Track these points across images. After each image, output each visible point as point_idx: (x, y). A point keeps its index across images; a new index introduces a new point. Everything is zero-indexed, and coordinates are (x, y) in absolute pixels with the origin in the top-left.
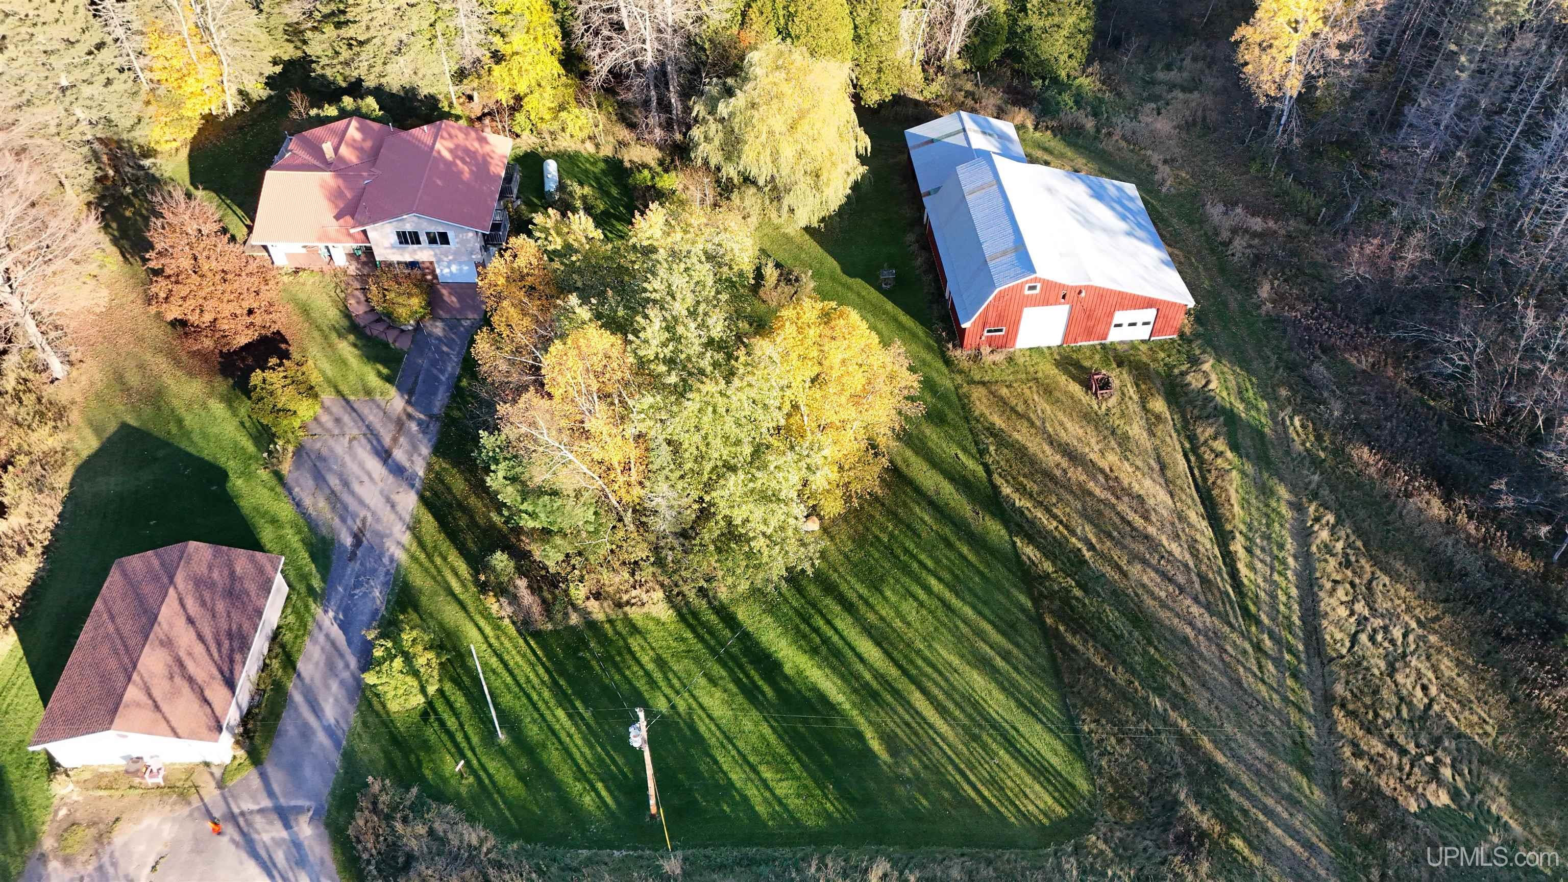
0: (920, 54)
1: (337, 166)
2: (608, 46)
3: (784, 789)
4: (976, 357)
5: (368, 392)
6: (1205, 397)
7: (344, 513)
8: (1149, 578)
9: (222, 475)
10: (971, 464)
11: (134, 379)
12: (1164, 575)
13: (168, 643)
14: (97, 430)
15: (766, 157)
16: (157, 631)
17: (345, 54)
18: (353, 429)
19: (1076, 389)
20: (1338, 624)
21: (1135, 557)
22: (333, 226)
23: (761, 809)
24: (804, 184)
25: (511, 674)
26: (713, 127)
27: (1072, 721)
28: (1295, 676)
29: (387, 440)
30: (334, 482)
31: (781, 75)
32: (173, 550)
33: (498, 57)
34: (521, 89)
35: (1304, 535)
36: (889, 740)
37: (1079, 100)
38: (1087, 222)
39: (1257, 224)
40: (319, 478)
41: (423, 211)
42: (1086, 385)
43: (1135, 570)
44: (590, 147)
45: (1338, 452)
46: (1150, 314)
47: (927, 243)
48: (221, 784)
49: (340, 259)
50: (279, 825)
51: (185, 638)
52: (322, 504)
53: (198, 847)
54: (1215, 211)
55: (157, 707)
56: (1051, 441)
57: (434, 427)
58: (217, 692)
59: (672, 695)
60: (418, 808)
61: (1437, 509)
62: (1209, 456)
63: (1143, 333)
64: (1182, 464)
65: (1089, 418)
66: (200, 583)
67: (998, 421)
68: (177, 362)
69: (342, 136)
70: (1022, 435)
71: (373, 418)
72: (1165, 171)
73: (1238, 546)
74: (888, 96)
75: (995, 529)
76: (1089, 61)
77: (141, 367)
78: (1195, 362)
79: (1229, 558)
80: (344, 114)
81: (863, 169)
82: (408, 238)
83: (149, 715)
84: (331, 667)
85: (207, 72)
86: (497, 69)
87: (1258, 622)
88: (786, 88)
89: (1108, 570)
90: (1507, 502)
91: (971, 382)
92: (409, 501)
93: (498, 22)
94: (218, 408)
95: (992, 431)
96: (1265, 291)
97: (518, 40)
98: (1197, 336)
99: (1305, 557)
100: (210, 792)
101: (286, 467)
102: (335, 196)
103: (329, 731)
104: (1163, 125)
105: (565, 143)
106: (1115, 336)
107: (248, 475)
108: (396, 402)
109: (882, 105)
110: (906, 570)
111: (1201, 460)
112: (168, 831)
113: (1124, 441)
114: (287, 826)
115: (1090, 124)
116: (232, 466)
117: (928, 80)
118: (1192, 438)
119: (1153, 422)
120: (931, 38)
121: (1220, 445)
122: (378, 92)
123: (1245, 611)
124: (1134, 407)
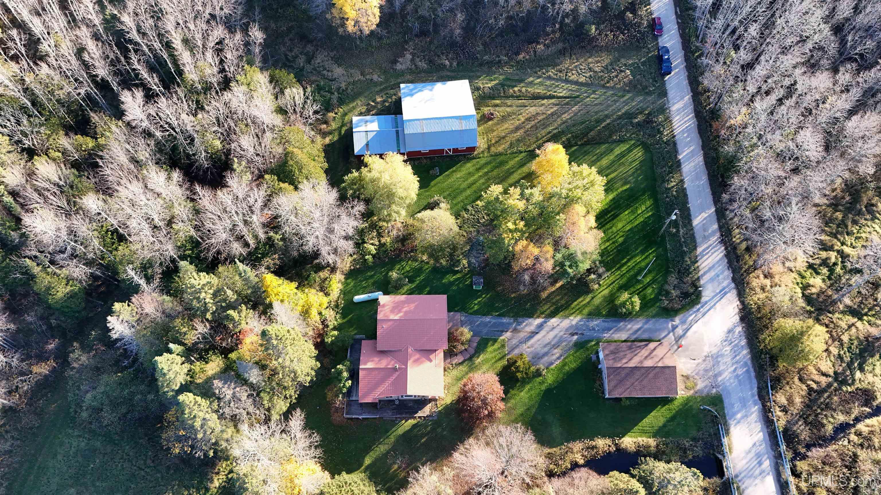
3: (643, 208)
5: (502, 346)
7: (561, 341)
12: (565, 113)
13: (641, 362)
16: (639, 365)
20: (579, 78)
21: (559, 118)
23: (650, 213)
25: (614, 282)
27: (615, 141)
29: (526, 335)
35: (550, 78)
36: (625, 184)
40: (544, 354)
50: (677, 329)
51: (637, 359)
52: (556, 351)
55: (662, 358)
57: (520, 320)
59: (619, 236)
60: (668, 293)
73: (553, 94)
79: (558, 97)
87: (579, 95)
99: (558, 80)
108: (507, 336)
114: (677, 326)
123: (576, 97)
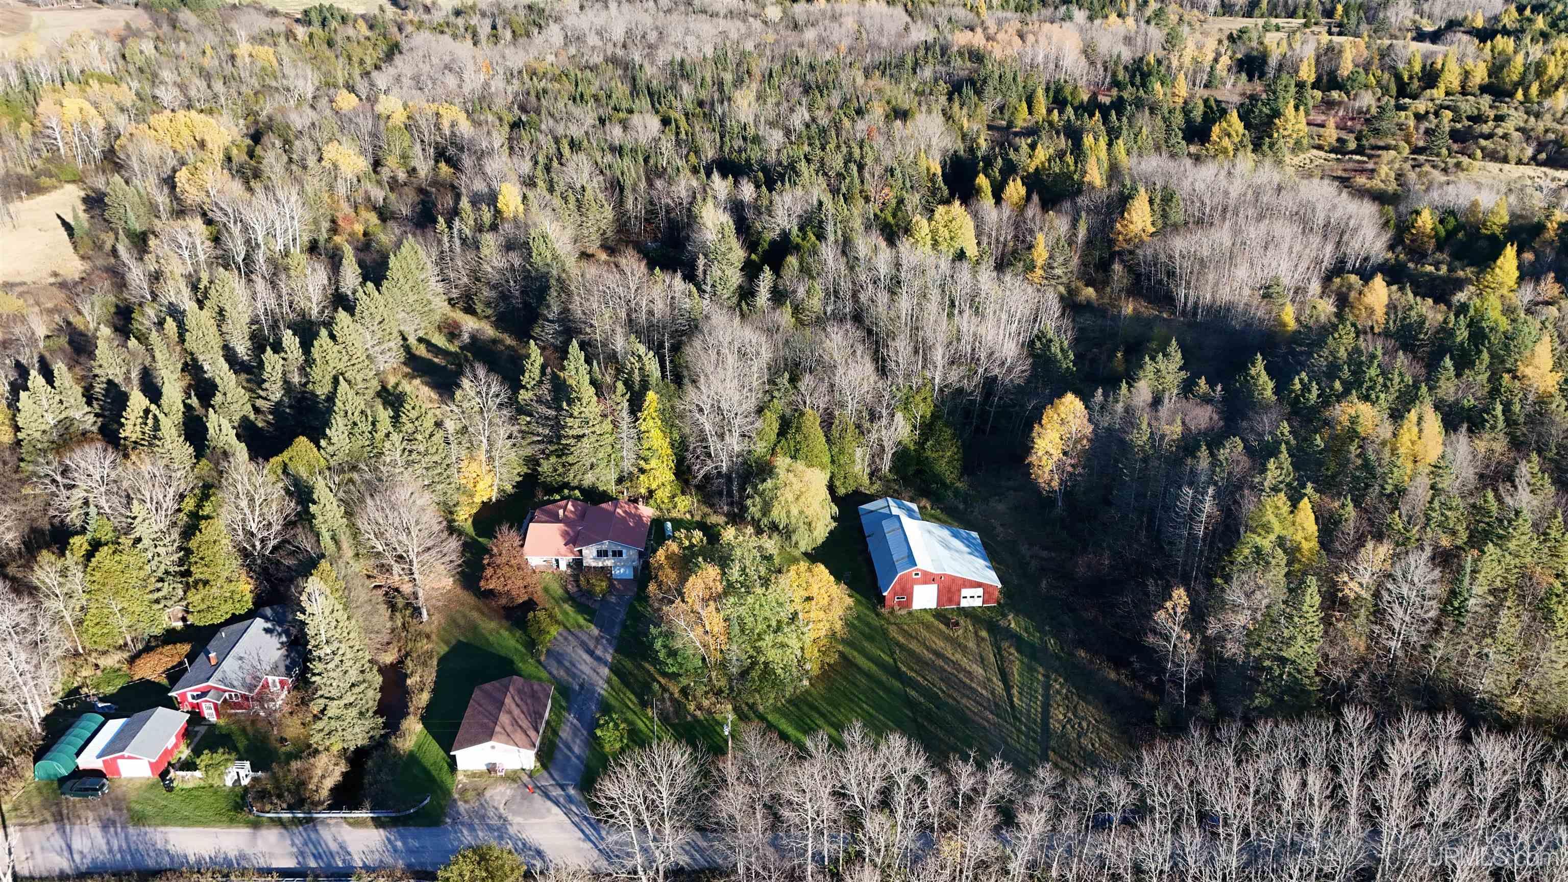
0: (867, 470)
1: (565, 521)
2: (704, 463)
4: (892, 612)
5: (580, 627)
6: (1008, 629)
7: (574, 676)
8: (971, 704)
9: (512, 662)
10: (887, 658)
11: (462, 622)
12: (978, 703)
13: (510, 712)
14: (447, 642)
15: (783, 514)
16: (505, 706)
17: (561, 470)
18: (574, 642)
19: (942, 627)
20: (1059, 721)
21: (964, 695)
22: (563, 549)
24: (802, 528)
26: (757, 499)
28: (1034, 740)
29: (592, 646)
30: (567, 664)
31: (791, 475)
32: (505, 680)
33: (642, 471)
34: (654, 487)
35: (1047, 687)
37: (957, 492)
38: (947, 547)
39: (1045, 554)
40: (560, 663)
41: (614, 539)
42: (947, 625)
43: (964, 701)
44: (688, 516)
45: (1072, 654)
46: (980, 591)
47: (869, 562)
48: (530, 776)
49: (563, 567)
50: (560, 789)
51: (516, 712)
52: (562, 673)
53: (524, 798)
54: (1024, 549)
55: (507, 735)
56: (928, 649)
57: (614, 642)
58: (532, 733)
61: (1113, 675)
62: (1005, 654)
63: (978, 603)
64: (992, 659)
65: (948, 639)
66: (519, 692)
67: (901, 639)
68: (483, 613)
69: (565, 508)
70: (914, 646)
71: (585, 638)
72: (1000, 529)
73: (1015, 691)
74: (850, 490)
75: (897, 684)
76: (962, 475)
77: (464, 616)
78: (1004, 616)
79: (1010, 697)
80: (563, 498)
81: (834, 524)
82: (601, 554)
83: (504, 737)
84: (575, 735)
85: (488, 480)
86: (642, 477)
87: (1020, 721)
88: (794, 480)
89: (951, 701)
90: (1137, 665)
91: (889, 623)
92: (605, 671)
93: (644, 453)
94: (505, 634)
95: (898, 644)
96: (1044, 584)
97: (654, 463)
98: (1006, 604)
99: (1047, 696)
100: (525, 778)
101: (543, 658)
102: (565, 534)
103: (578, 757)
104: (1001, 507)
105: (674, 514)
106: (964, 603)
107: (525, 662)
108: (595, 631)
109: (847, 495)
110: (852, 701)
111: (1002, 656)
112: (509, 792)
113: (964, 649)
114: (563, 790)
115: (961, 506)
116: (516, 658)
117: (872, 483)
118: (999, 649)
119: (979, 640)
120: (874, 462)
121: (1012, 650)
122: (579, 488)
123: (1015, 717)
124: (971, 635)
